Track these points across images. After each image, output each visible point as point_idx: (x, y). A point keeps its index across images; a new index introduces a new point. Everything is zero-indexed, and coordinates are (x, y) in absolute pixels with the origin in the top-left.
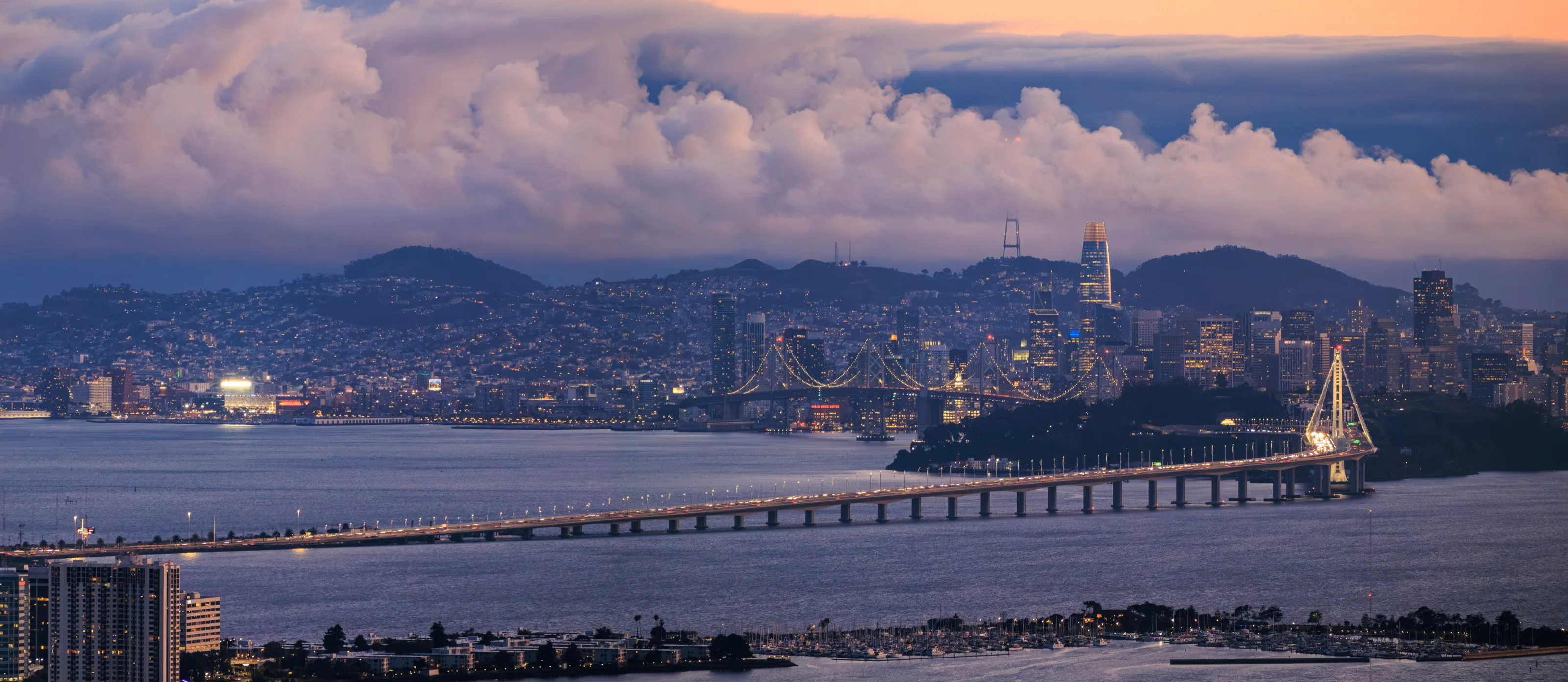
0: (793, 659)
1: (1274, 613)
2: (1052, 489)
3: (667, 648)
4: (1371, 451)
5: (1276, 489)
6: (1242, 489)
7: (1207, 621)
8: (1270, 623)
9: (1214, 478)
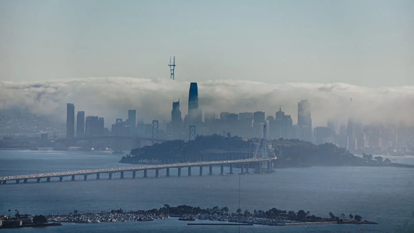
0: (61, 223)
1: (226, 209)
2: (168, 169)
3: (18, 220)
4: (274, 158)
5: (242, 170)
6: (231, 170)
7: (204, 211)
8: (224, 212)
9: (222, 166)
